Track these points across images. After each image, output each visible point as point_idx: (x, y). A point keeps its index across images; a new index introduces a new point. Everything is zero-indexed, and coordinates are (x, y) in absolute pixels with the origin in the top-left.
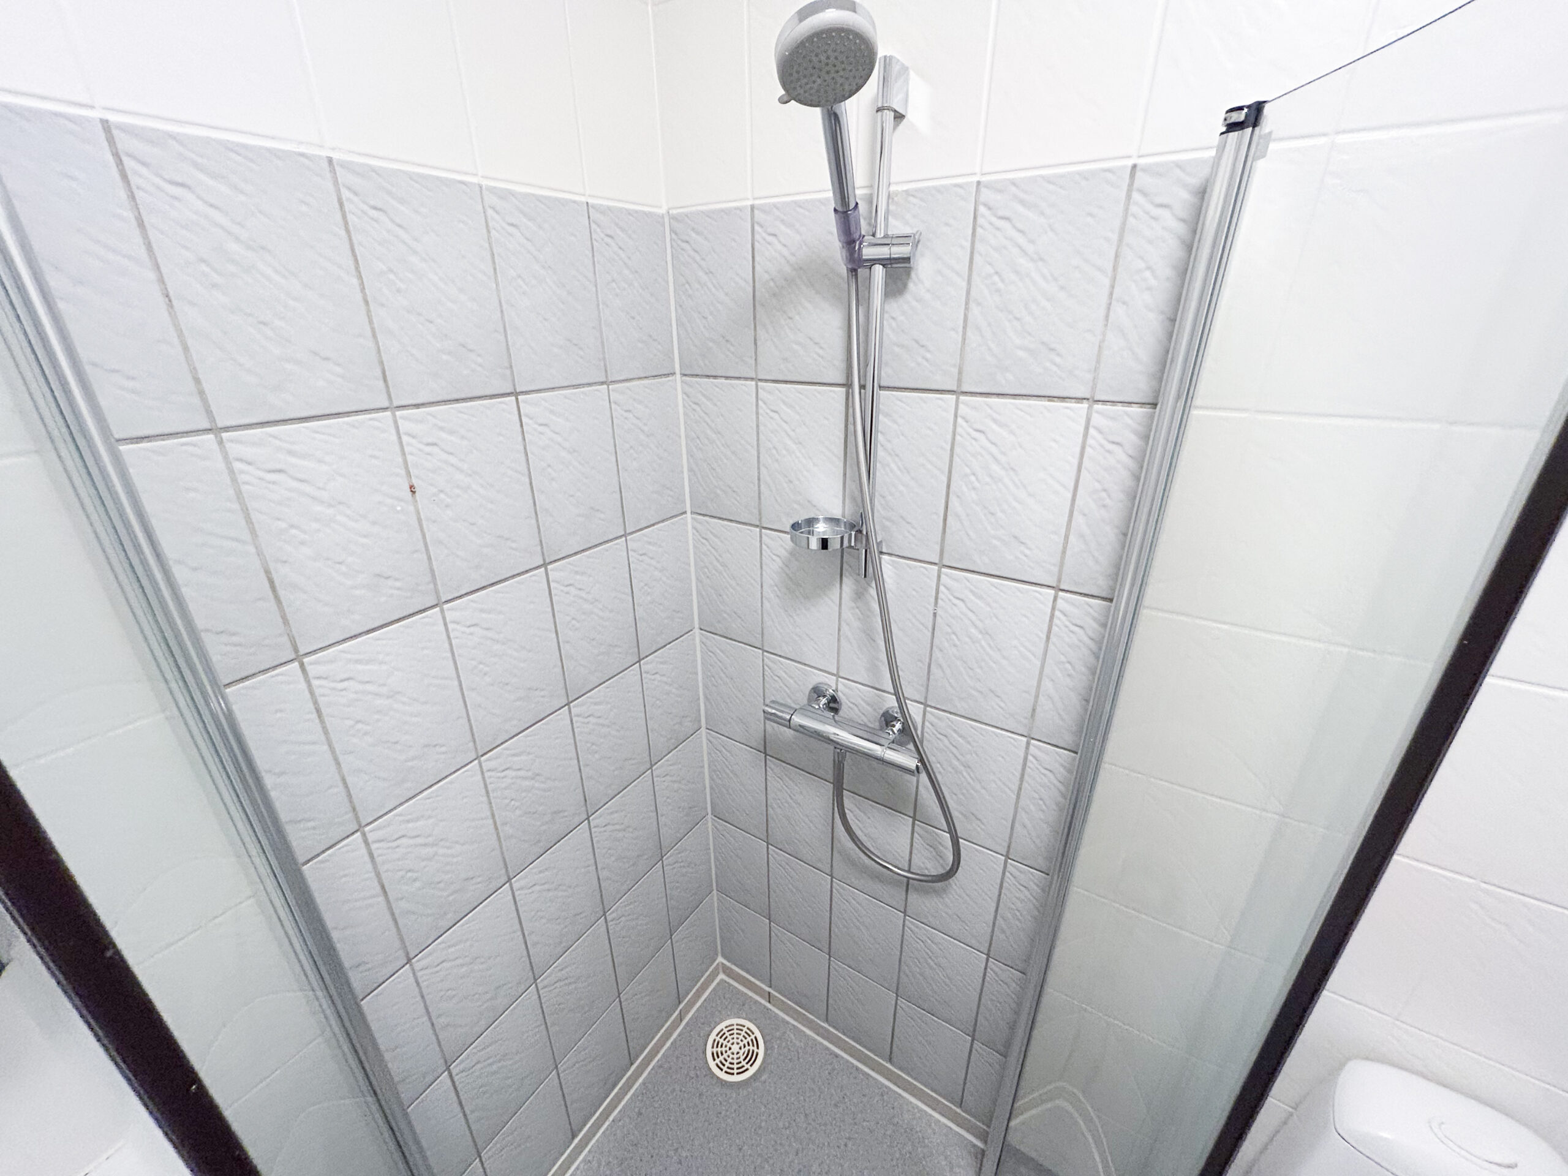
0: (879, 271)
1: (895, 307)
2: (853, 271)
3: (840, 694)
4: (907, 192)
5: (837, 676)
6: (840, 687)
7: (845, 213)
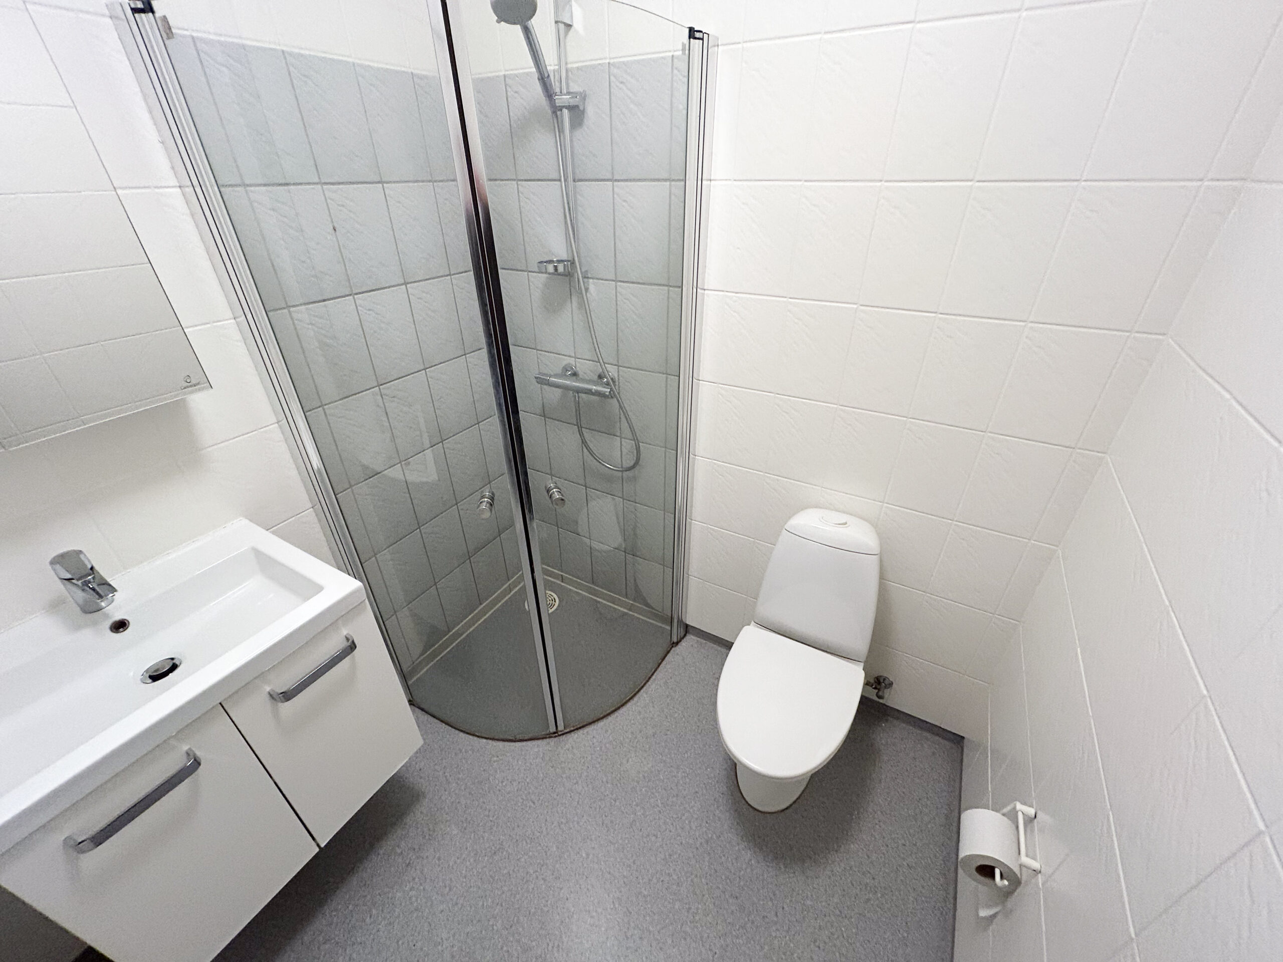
0: (565, 111)
1: (578, 133)
2: (554, 112)
3: (578, 369)
4: (578, 68)
5: (576, 358)
6: (578, 365)
7: (544, 79)
